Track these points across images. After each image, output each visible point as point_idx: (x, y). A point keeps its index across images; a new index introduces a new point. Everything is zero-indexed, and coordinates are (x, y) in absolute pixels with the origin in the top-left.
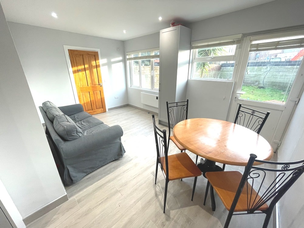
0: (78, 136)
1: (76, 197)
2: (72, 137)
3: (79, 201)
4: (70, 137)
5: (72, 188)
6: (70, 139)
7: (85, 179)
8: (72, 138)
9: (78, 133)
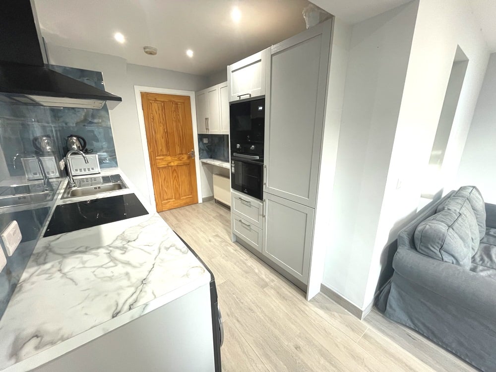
0: (439, 257)
1: (369, 329)
2: (426, 250)
3: (366, 336)
4: (423, 248)
5: (379, 317)
6: (420, 251)
7: (404, 331)
8: (425, 252)
9: (442, 252)
